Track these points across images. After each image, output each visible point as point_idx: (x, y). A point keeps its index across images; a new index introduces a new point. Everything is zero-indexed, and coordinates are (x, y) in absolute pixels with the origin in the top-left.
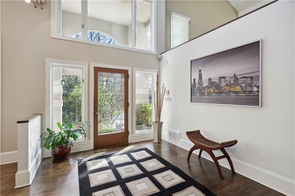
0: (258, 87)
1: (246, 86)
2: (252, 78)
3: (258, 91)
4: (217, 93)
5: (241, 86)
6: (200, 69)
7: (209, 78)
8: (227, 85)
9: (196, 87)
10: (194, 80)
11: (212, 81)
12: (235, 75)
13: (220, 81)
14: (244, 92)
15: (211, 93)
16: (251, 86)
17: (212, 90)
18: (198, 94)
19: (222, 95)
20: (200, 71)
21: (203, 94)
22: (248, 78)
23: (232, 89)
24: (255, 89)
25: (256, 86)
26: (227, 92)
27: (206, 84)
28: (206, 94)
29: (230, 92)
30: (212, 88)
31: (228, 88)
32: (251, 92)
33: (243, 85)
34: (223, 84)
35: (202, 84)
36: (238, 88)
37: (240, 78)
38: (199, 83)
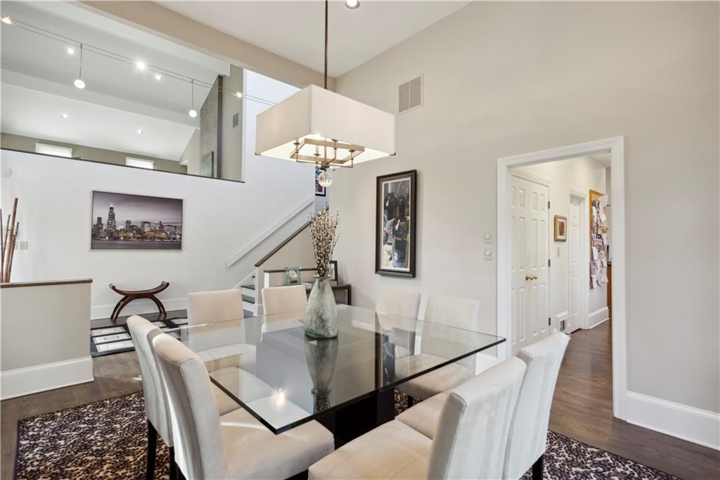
0: (181, 235)
1: (170, 233)
2: (176, 227)
3: (181, 238)
4: (138, 238)
5: (166, 233)
6: (112, 206)
7: (127, 221)
8: (152, 231)
9: (102, 228)
10: (99, 219)
11: (132, 224)
12: (160, 222)
13: (143, 225)
14: (169, 238)
15: (130, 238)
16: (175, 234)
17: (131, 235)
18: (107, 238)
20: (112, 208)
21: (118, 238)
22: (172, 226)
23: (157, 235)
24: (178, 236)
25: (178, 234)
26: (151, 238)
27: (123, 227)
28: (122, 238)
29: (154, 238)
30: (131, 232)
31: (152, 233)
32: (174, 239)
33: (168, 233)
34: (147, 229)
35: (115, 226)
36: (163, 235)
37: (165, 226)
38: (108, 224)
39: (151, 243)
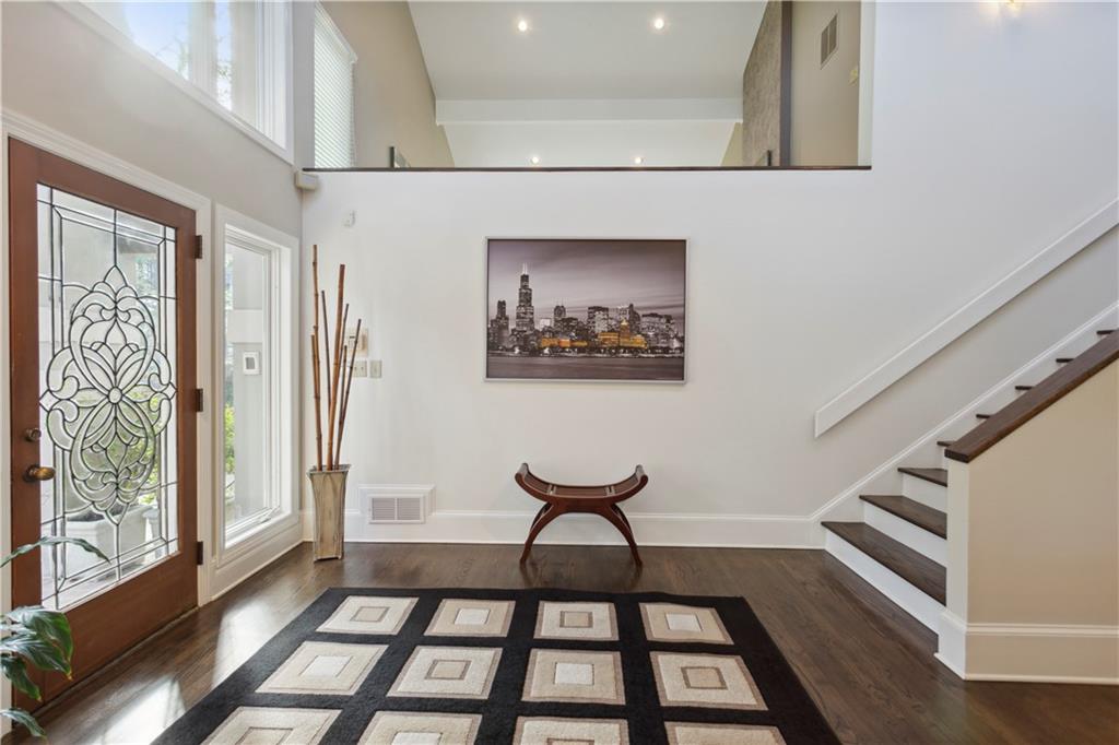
0: (682, 340)
1: (656, 335)
2: (669, 318)
3: (682, 349)
4: (581, 350)
5: (646, 336)
6: (525, 272)
7: (558, 307)
8: (612, 331)
9: (507, 327)
10: (502, 305)
11: (568, 315)
12: (631, 306)
13: (591, 317)
14: (653, 350)
15: (564, 348)
16: (667, 337)
17: (566, 341)
18: (517, 351)
19: (599, 355)
20: (525, 278)
21: (537, 352)
22: (661, 317)
23: (624, 342)
24: (676, 344)
25: (676, 336)
26: (611, 348)
27: (547, 323)
28: (546, 351)
29: (618, 348)
30: (566, 334)
31: (613, 337)
32: (666, 350)
33: (651, 334)
34: (600, 326)
35: (532, 321)
36: (639, 340)
37: (644, 316)
38: (518, 317)
39: (612, 361)
